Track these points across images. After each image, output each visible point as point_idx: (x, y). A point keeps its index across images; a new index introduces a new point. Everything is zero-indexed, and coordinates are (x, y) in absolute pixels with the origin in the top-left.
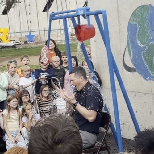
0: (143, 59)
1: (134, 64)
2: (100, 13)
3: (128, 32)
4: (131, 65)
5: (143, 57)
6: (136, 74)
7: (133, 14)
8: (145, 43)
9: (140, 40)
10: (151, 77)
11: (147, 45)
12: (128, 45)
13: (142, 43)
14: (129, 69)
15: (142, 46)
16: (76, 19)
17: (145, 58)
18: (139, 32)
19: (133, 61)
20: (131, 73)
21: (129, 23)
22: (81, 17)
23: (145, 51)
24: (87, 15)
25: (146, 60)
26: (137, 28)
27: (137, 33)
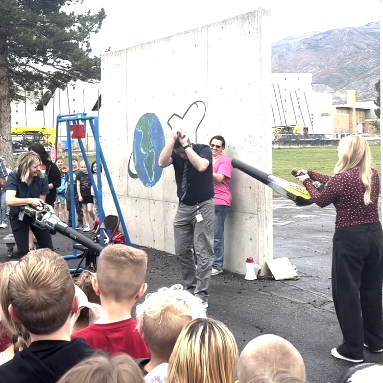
0: (145, 166)
1: (137, 171)
2: (93, 119)
3: (134, 139)
4: (134, 171)
5: (144, 164)
6: (138, 180)
7: (139, 121)
8: (146, 150)
9: (143, 148)
10: (149, 183)
11: (148, 152)
12: (133, 152)
13: (144, 150)
14: (133, 176)
15: (144, 153)
16: (76, 121)
17: (146, 164)
18: (143, 140)
19: (136, 167)
20: (134, 179)
21: (136, 130)
22: (80, 121)
23: (146, 158)
24: (84, 120)
25: (146, 167)
26: (141, 134)
27: (142, 141)
